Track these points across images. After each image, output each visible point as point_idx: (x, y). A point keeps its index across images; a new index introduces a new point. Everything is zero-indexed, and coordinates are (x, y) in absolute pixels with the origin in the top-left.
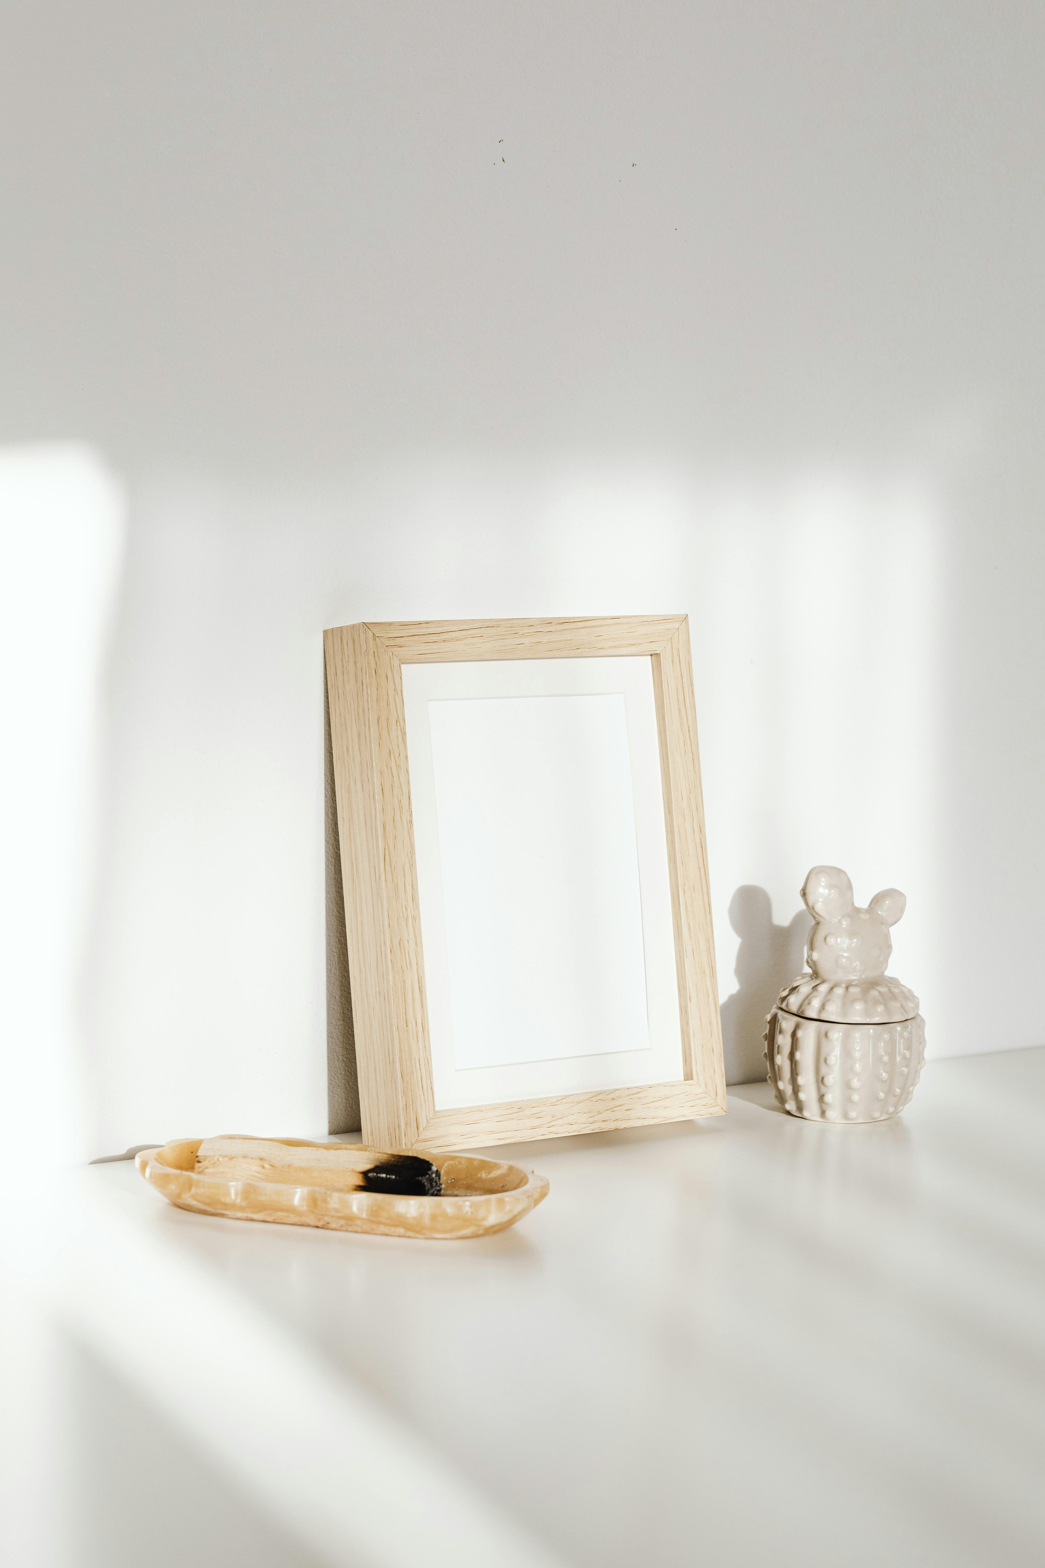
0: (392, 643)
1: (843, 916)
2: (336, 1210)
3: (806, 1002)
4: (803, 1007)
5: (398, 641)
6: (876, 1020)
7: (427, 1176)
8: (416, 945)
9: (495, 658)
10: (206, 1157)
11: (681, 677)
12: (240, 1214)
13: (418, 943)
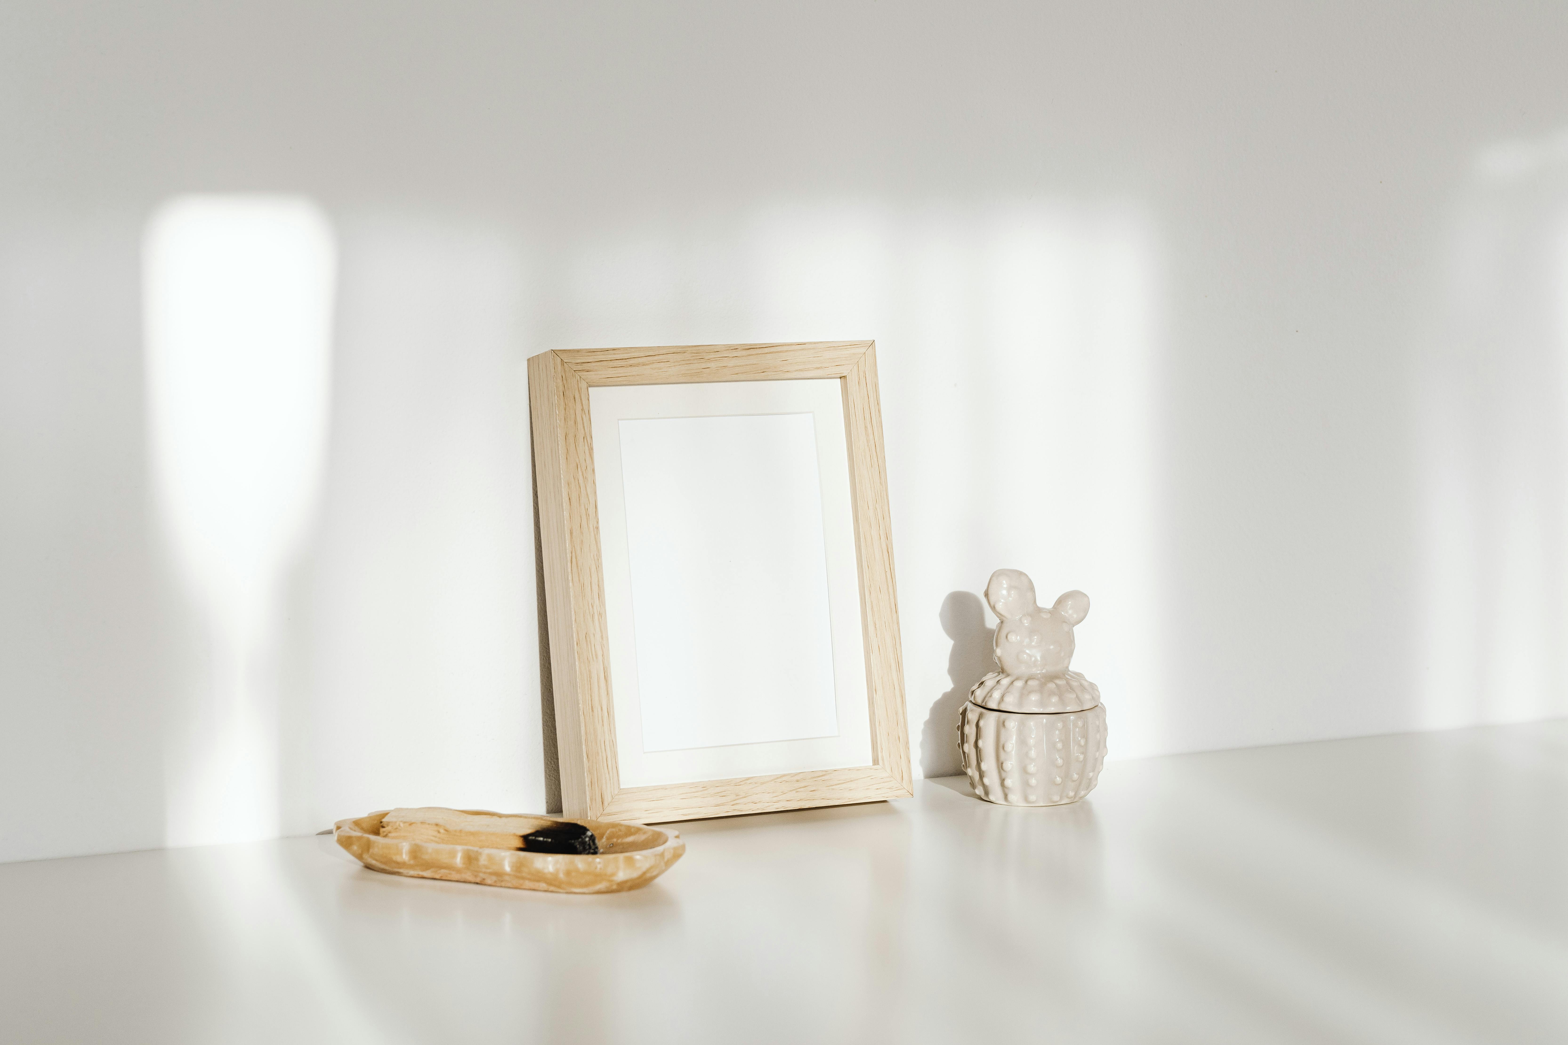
0: (580, 367)
1: (1024, 615)
2: (486, 867)
3: (989, 694)
4: (986, 699)
5: (586, 366)
6: (1053, 710)
7: (580, 840)
8: (602, 638)
9: (681, 381)
10: (388, 823)
11: (867, 397)
12: (412, 873)
13: (604, 637)
